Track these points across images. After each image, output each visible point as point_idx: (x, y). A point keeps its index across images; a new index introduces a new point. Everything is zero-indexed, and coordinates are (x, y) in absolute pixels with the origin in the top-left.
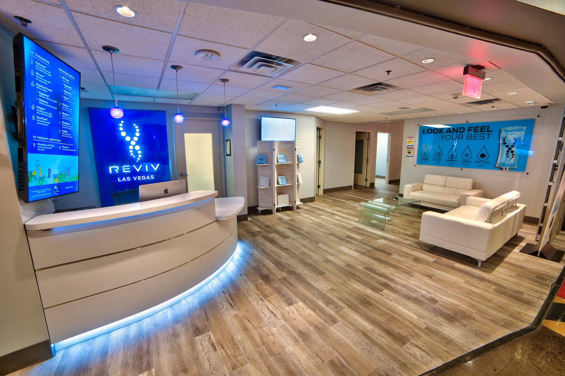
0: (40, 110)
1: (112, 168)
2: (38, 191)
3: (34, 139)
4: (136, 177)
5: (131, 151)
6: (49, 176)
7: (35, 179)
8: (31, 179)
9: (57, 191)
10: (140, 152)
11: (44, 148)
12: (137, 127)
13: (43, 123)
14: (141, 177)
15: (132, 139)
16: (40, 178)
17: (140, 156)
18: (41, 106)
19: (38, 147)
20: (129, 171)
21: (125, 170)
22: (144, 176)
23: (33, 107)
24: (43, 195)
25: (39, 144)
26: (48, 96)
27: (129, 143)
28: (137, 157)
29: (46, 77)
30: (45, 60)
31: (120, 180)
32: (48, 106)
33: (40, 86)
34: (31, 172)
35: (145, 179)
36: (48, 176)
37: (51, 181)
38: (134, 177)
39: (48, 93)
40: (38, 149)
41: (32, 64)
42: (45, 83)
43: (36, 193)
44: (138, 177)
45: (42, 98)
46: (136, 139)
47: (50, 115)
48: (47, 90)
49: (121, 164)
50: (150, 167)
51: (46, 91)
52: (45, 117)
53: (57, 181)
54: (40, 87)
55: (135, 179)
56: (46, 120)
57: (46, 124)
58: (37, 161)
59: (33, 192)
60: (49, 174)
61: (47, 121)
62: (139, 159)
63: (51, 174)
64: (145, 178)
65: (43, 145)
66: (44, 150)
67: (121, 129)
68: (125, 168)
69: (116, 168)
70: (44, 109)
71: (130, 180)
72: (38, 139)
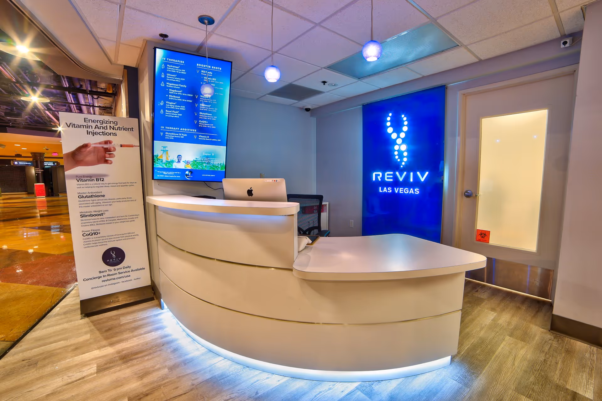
0: (170, 104)
1: (375, 174)
2: (164, 172)
3: (162, 129)
4: (398, 188)
5: (396, 153)
6: (179, 161)
7: (162, 162)
8: (156, 162)
9: (189, 176)
10: (405, 154)
11: (174, 136)
12: (405, 119)
13: (172, 115)
14: (403, 190)
15: (398, 137)
16: (167, 161)
17: (405, 159)
18: (171, 101)
19: (166, 136)
20: (392, 180)
21: (388, 178)
22: (407, 189)
23: (162, 102)
24: (171, 176)
25: (167, 133)
26: (180, 92)
27: (394, 142)
28: (401, 161)
29: (179, 76)
30: (178, 61)
31: (381, 191)
32: (180, 100)
33: (171, 84)
34: (158, 156)
35: (407, 193)
36: (177, 161)
37: (181, 166)
38: (395, 188)
39: (182, 89)
40: (166, 138)
41: (163, 68)
42: (177, 81)
43: (162, 174)
44: (400, 189)
45: (173, 95)
46: (403, 135)
47: (183, 108)
48: (180, 87)
49: (384, 171)
50: (415, 177)
51: (178, 88)
52: (176, 110)
53: (189, 167)
54: (172, 86)
55: (396, 192)
56: (177, 112)
57: (177, 116)
58: (164, 147)
59: (159, 172)
60: (178, 159)
61: (179, 113)
62: (403, 163)
63: (181, 160)
64: (408, 191)
65: (173, 134)
66: (173, 138)
67: (388, 124)
68: (388, 175)
69: (379, 175)
70: (175, 104)
71: (391, 192)
72: (167, 129)
